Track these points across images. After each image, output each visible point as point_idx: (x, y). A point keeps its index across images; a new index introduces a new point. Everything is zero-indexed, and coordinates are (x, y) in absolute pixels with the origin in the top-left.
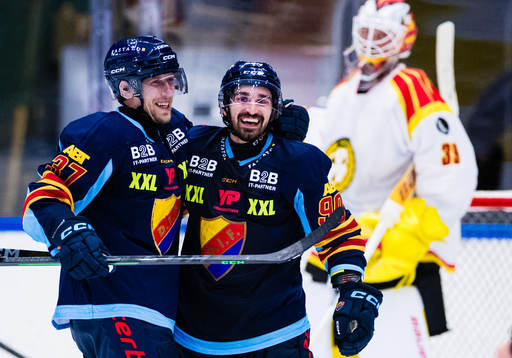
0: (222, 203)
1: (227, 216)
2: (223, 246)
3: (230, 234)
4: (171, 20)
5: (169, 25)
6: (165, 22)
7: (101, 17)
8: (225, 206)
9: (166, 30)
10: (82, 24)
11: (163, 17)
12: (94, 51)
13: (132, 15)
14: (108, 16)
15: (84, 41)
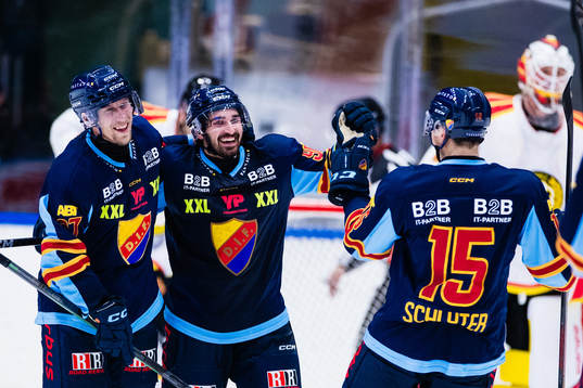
0: (229, 207)
1: (238, 216)
2: (240, 244)
3: (245, 232)
4: (243, 48)
5: (241, 52)
6: (237, 49)
7: (180, 44)
8: (233, 208)
9: (238, 56)
10: (163, 49)
11: (235, 45)
12: (173, 73)
13: (208, 42)
14: (186, 43)
15: (164, 64)
